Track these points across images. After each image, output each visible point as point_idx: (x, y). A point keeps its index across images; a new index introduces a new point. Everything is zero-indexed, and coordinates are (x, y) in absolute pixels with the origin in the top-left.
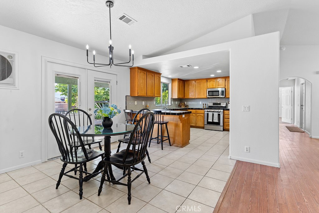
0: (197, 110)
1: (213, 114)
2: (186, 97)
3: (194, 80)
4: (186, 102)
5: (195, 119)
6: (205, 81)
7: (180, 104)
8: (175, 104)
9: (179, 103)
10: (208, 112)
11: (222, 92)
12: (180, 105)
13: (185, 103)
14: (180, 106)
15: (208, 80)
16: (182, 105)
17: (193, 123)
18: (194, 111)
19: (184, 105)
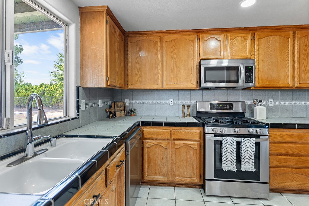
0: (176, 129)
1: (239, 144)
2: (130, 86)
3: (158, 32)
4: (127, 102)
5: (169, 159)
6: (192, 37)
7: (110, 107)
8: (95, 108)
9: (107, 102)
10: (216, 135)
11: (249, 70)
12: (112, 110)
13: (124, 103)
14: (110, 113)
15: (202, 36)
16: (116, 108)
17: (160, 174)
18: (163, 133)
19: (122, 108)
